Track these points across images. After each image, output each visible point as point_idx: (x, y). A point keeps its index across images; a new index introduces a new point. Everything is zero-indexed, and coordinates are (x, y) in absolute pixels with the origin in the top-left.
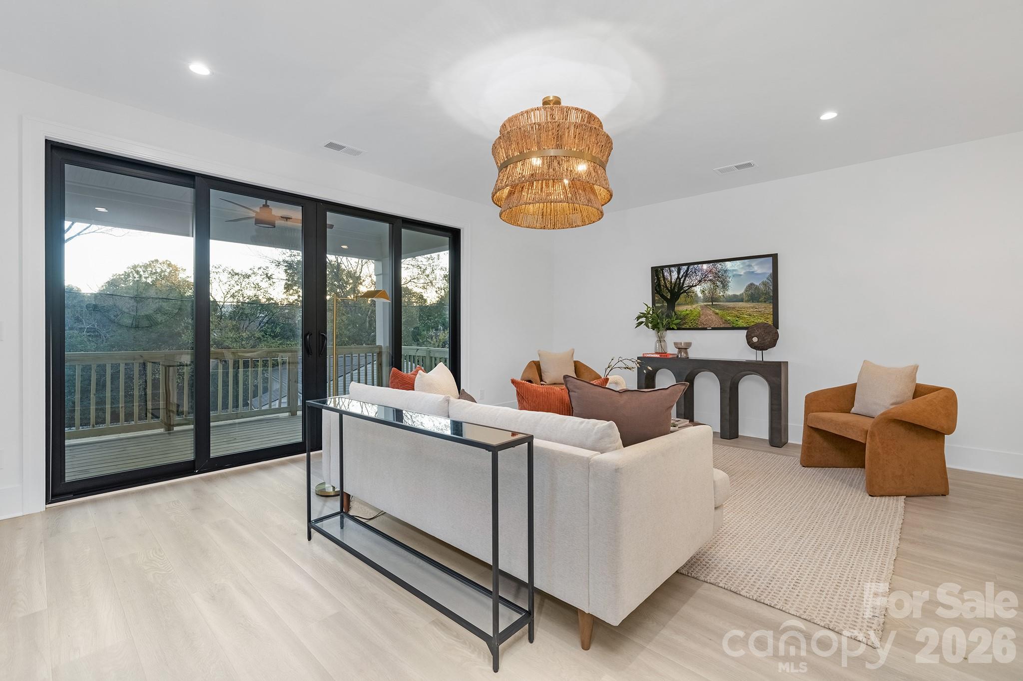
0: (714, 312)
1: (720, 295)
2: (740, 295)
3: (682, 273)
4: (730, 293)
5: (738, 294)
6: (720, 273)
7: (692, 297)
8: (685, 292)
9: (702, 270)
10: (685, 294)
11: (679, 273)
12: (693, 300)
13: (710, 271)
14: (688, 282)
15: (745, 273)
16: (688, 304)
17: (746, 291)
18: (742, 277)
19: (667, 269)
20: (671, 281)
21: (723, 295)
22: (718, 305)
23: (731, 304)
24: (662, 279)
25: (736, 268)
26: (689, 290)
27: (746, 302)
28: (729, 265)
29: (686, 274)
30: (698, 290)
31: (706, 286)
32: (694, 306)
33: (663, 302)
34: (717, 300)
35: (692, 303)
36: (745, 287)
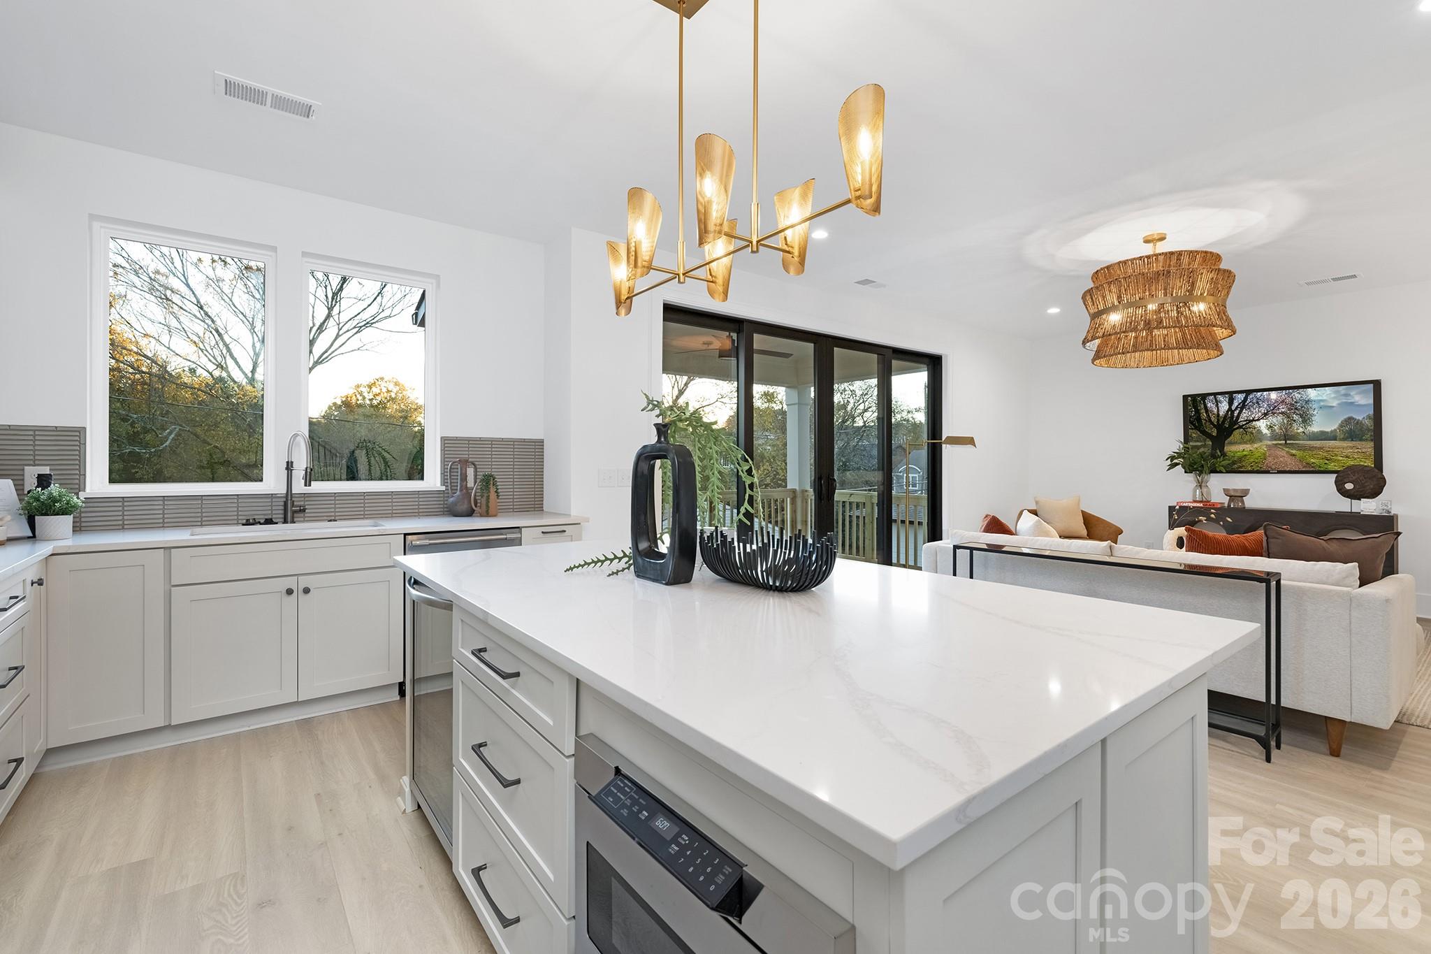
0: (1288, 452)
1: (1299, 431)
2: (1332, 431)
3: (1236, 404)
4: (1315, 428)
5: (1328, 429)
6: (1298, 404)
7: (1252, 433)
8: (1241, 427)
9: (1268, 400)
10: (1241, 430)
11: (1231, 403)
12: (1257, 437)
13: (1283, 402)
14: (1245, 415)
15: (1339, 404)
16: (1245, 443)
17: (1341, 426)
18: (1335, 409)
19: (1212, 397)
20: (1218, 415)
21: (1304, 432)
22: (1295, 444)
23: (1317, 443)
24: (1203, 411)
25: (1325, 398)
26: (1247, 426)
27: (1340, 440)
28: (1312, 393)
29: (1243, 405)
30: (1262, 425)
31: (1276, 420)
32: (1256, 446)
33: (1205, 441)
34: (1294, 437)
35: (1252, 441)
36: (1340, 422)
